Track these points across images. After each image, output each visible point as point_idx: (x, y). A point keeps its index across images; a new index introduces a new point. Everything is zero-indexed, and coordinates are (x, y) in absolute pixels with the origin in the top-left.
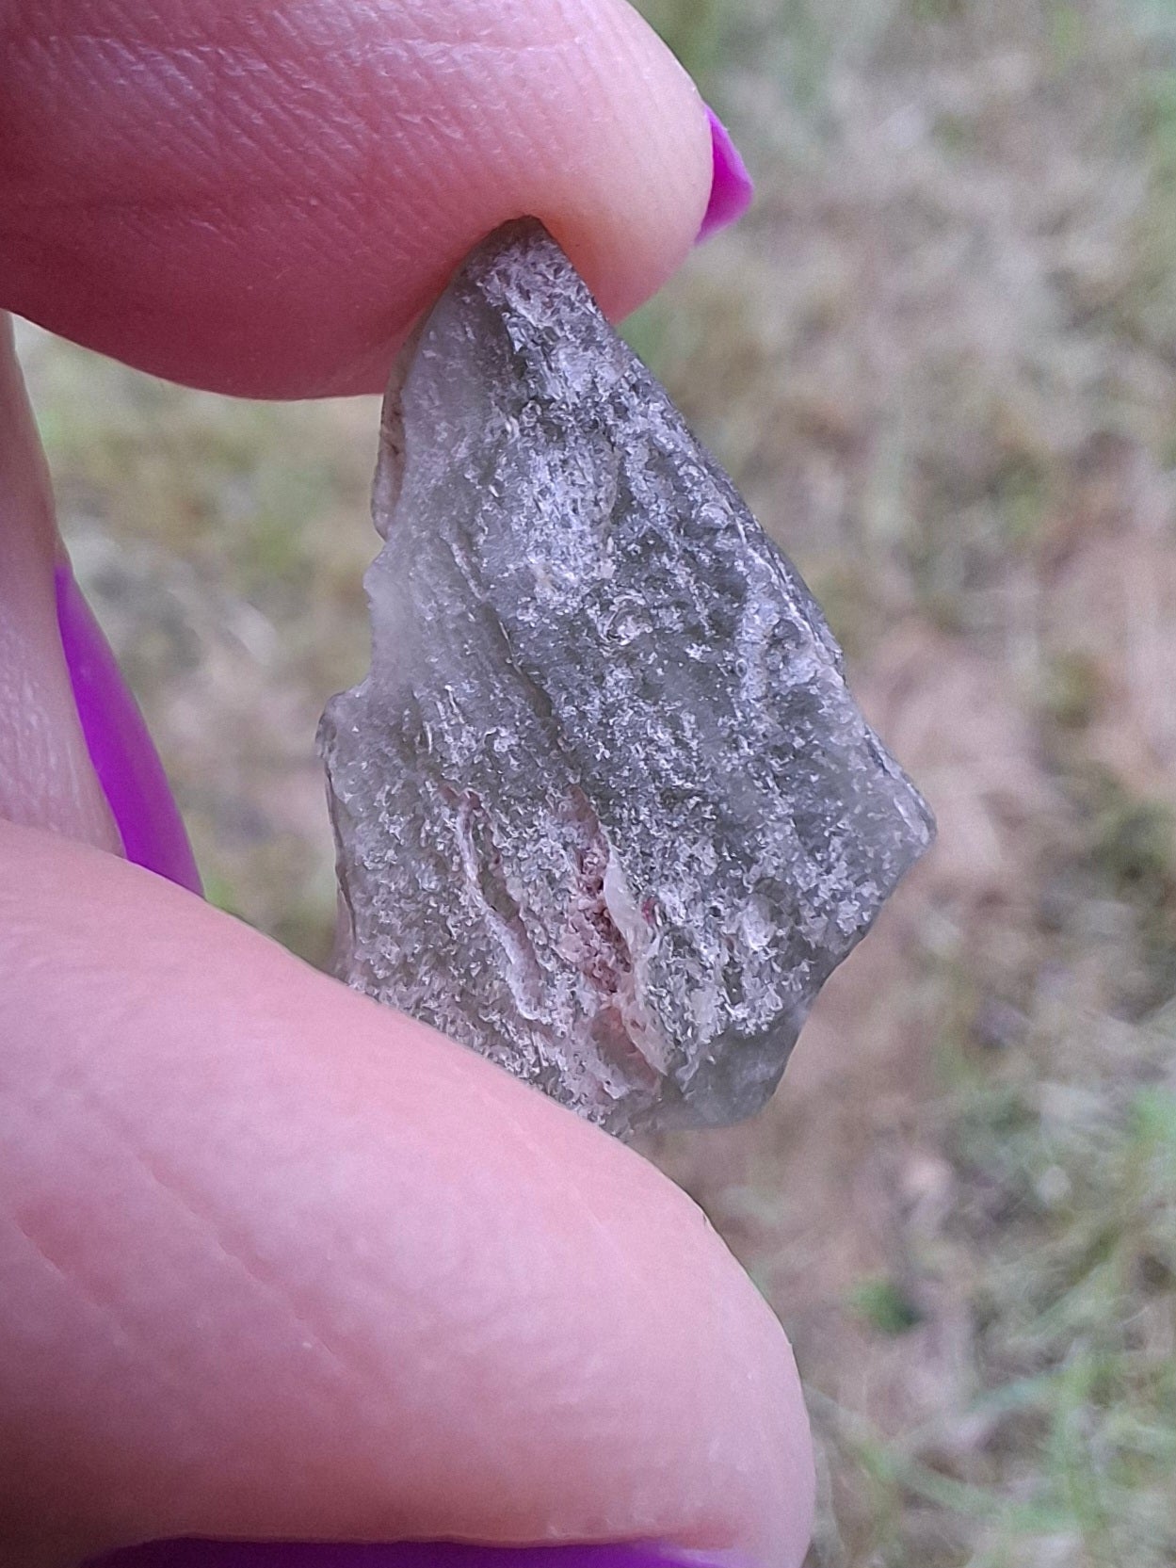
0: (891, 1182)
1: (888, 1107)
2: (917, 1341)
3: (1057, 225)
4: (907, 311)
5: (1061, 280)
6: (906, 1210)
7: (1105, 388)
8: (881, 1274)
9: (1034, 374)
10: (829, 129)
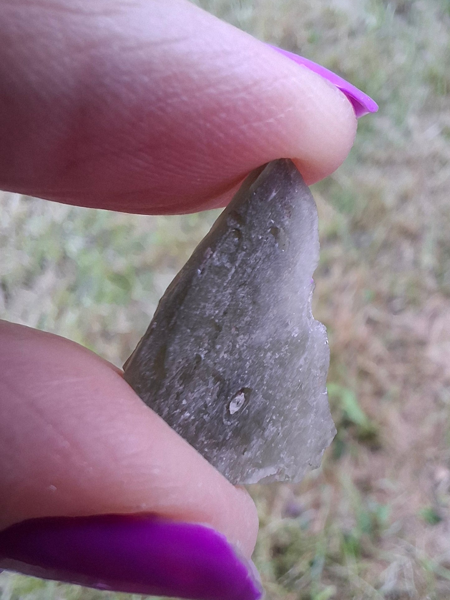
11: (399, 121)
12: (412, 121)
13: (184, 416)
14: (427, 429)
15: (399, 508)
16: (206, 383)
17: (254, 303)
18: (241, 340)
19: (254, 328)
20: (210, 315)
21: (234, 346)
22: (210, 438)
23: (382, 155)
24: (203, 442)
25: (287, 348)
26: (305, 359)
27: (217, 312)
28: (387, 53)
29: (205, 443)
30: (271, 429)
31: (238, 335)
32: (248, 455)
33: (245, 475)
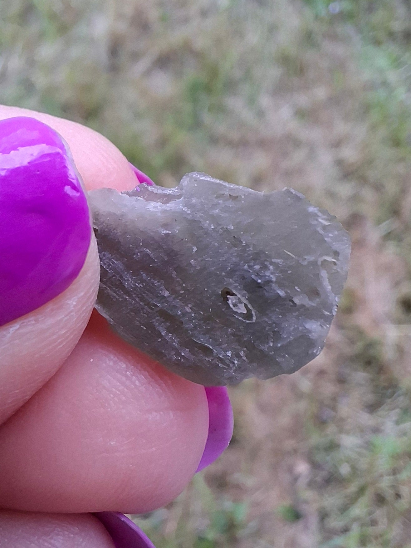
0: (290, 469)
1: (289, 444)
2: (300, 525)
3: (337, 144)
4: (288, 174)
5: (339, 163)
6: (296, 479)
7: (355, 198)
8: (287, 502)
9: (331, 195)
10: (261, 114)
11: (252, 101)
12: (265, 101)
14: (285, 420)
15: (256, 504)
23: (234, 135)
28: (239, 34)
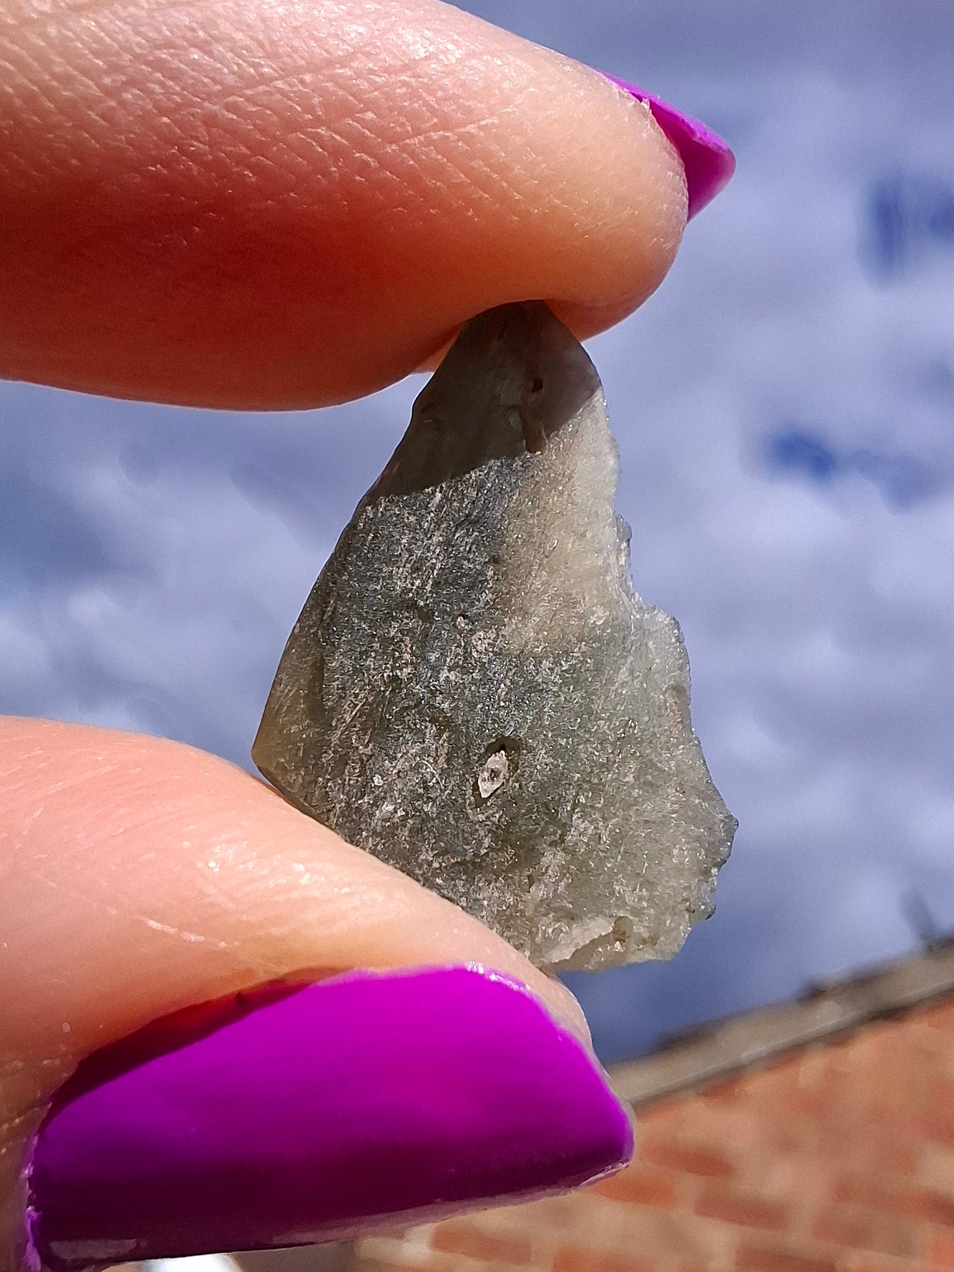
13: (381, 811)
16: (419, 736)
17: (495, 560)
18: (481, 641)
19: (505, 613)
20: (405, 591)
21: (467, 655)
22: (444, 852)
24: (430, 863)
25: (584, 648)
26: (631, 672)
27: (418, 582)
29: (436, 865)
30: (580, 829)
31: (472, 632)
32: (538, 892)
33: (538, 939)
